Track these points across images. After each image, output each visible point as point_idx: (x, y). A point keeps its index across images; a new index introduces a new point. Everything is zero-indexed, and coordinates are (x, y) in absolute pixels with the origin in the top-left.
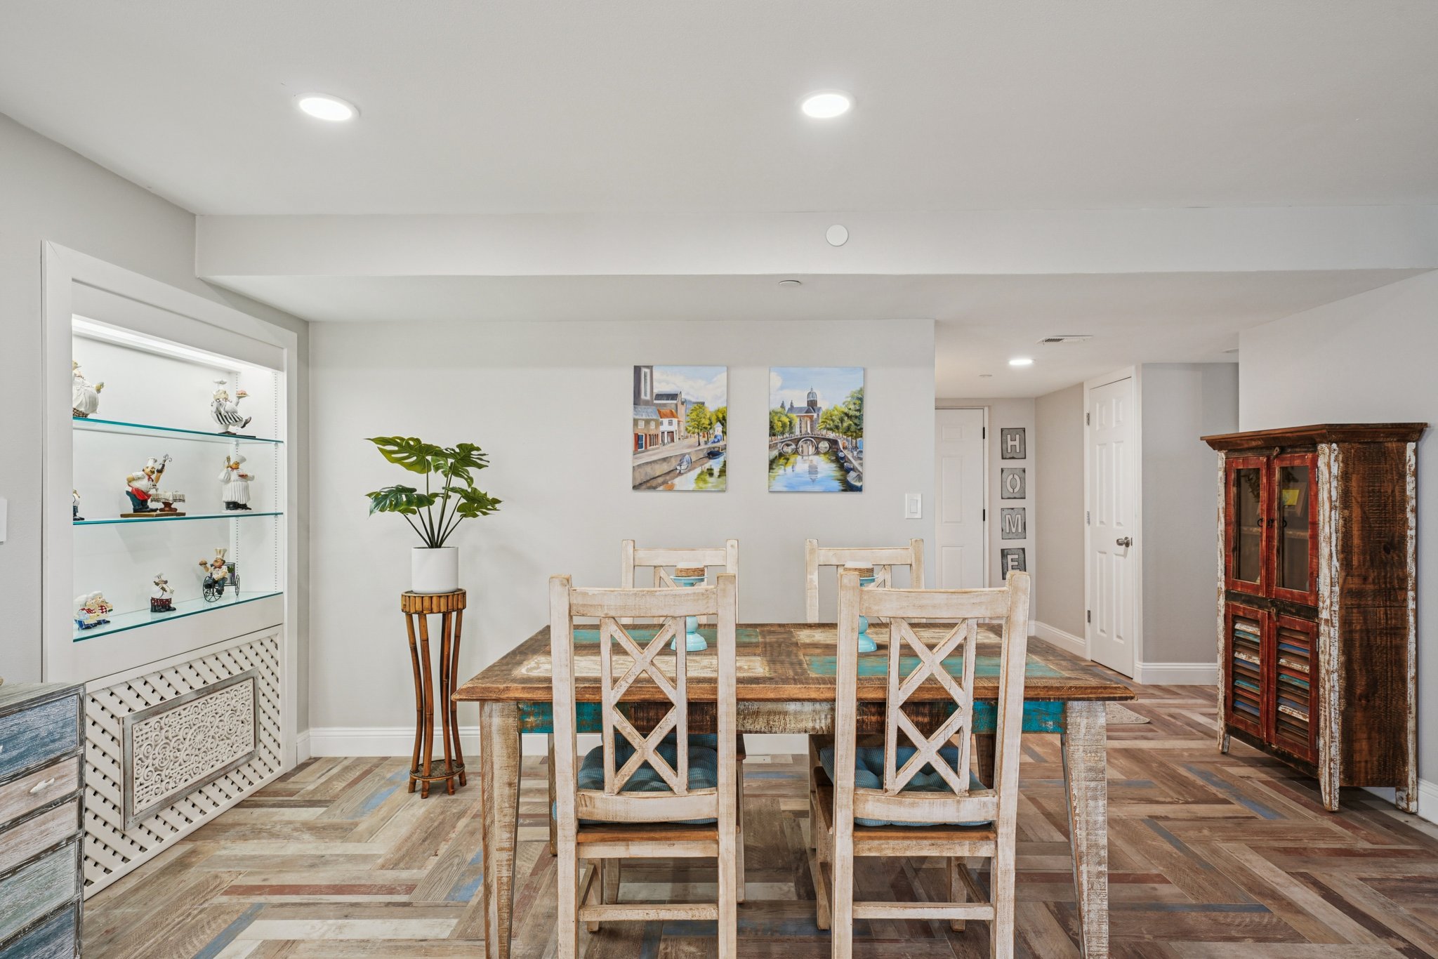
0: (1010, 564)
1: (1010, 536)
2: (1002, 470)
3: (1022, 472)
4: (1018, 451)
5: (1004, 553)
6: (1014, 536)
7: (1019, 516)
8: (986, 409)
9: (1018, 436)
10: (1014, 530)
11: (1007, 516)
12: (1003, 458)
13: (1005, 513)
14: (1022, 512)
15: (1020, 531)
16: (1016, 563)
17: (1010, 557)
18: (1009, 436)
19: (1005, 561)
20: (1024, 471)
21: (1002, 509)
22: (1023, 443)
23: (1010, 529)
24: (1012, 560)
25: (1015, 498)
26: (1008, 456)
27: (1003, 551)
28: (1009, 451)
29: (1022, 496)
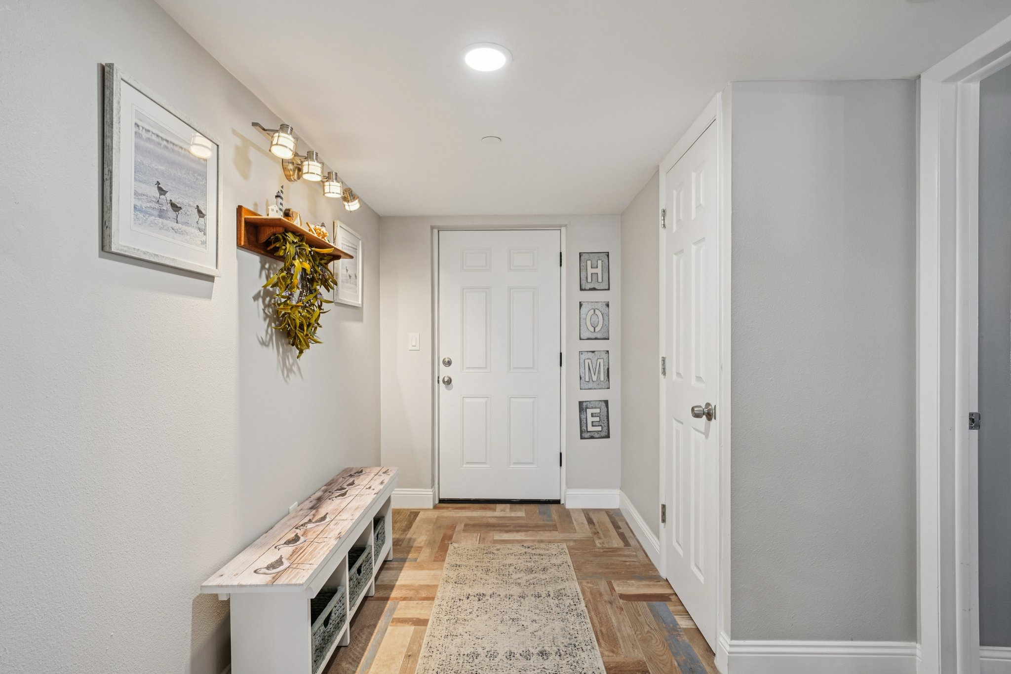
0: (590, 419)
1: (591, 385)
2: (581, 305)
3: (605, 306)
4: (600, 280)
5: (582, 407)
6: (595, 385)
7: (601, 361)
8: (563, 229)
9: (600, 262)
10: (595, 378)
11: (587, 361)
12: (581, 289)
13: (583, 357)
14: (605, 356)
15: (602, 379)
16: (597, 419)
17: (589, 412)
18: (589, 263)
19: (583, 416)
20: (608, 305)
21: (581, 353)
22: (606, 270)
23: (590, 377)
24: (592, 415)
25: (596, 339)
26: (588, 286)
27: (581, 403)
28: (589, 280)
29: (605, 336)
